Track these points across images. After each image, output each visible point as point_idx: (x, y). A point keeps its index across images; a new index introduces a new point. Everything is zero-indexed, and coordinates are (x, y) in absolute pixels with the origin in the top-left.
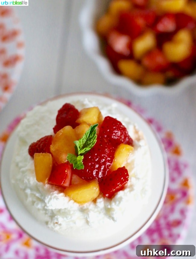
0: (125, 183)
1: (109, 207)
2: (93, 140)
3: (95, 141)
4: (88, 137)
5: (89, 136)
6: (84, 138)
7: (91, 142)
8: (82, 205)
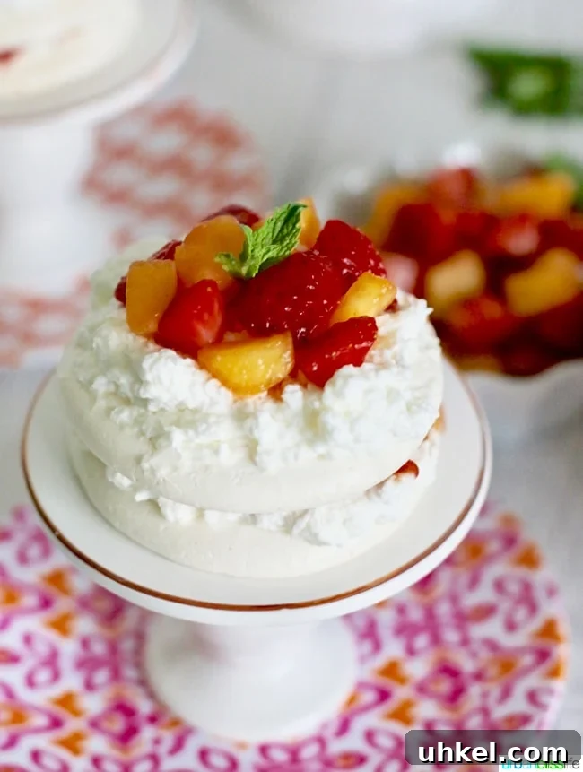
0: (364, 344)
1: (317, 404)
2: (291, 239)
3: (295, 243)
4: (278, 234)
5: (281, 231)
6: (268, 234)
7: (285, 243)
8: (241, 399)
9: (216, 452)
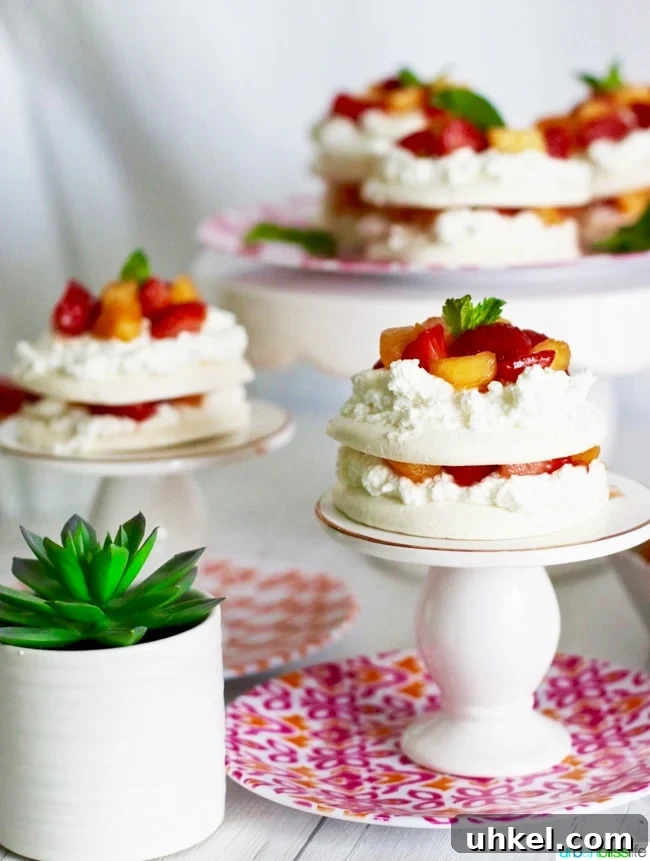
1: (512, 390)
8: (459, 391)
9: (441, 420)
